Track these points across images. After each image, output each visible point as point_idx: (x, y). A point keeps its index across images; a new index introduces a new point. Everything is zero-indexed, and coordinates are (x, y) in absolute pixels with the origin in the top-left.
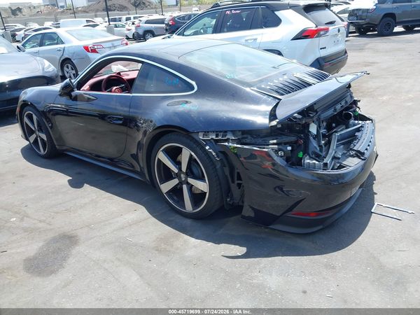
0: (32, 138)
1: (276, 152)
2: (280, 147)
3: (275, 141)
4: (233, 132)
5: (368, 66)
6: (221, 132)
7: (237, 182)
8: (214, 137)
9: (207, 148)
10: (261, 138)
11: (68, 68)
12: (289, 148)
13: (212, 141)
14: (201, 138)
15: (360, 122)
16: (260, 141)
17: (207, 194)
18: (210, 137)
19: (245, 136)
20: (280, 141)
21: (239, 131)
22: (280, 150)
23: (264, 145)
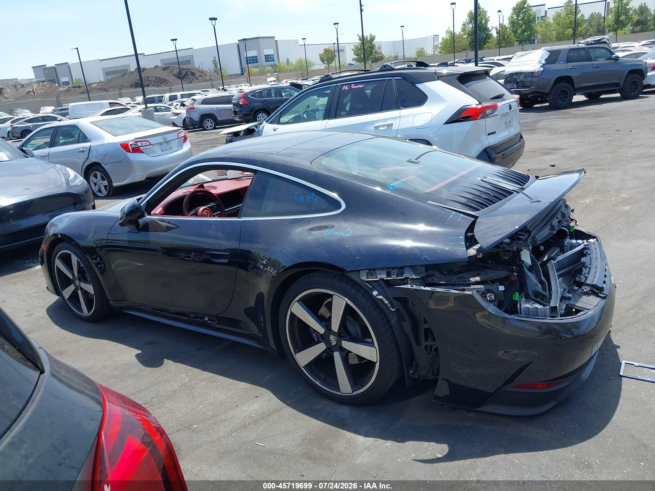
0: (67, 292)
1: (483, 294)
2: (488, 287)
3: (478, 279)
4: (413, 268)
5: (549, 154)
6: (394, 268)
7: (424, 344)
8: (384, 276)
9: (375, 293)
10: (456, 274)
11: (96, 176)
12: (502, 288)
13: (382, 283)
14: (364, 278)
15: (580, 241)
16: (454, 279)
17: (377, 365)
18: (379, 277)
19: (431, 272)
20: (484, 278)
21: (422, 266)
22: (488, 291)
23: (463, 285)
